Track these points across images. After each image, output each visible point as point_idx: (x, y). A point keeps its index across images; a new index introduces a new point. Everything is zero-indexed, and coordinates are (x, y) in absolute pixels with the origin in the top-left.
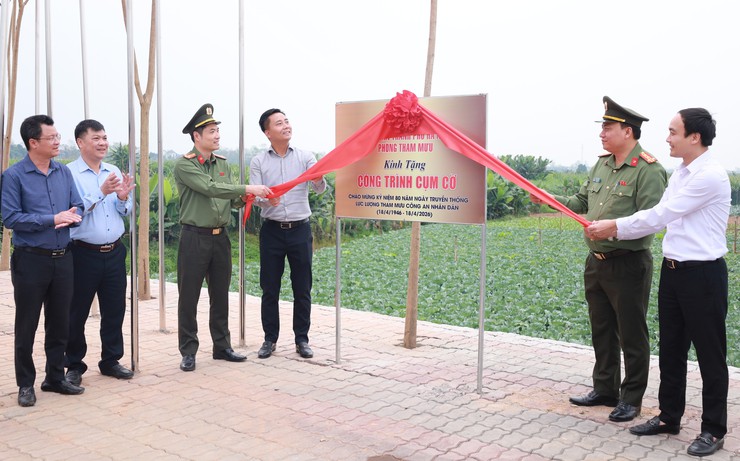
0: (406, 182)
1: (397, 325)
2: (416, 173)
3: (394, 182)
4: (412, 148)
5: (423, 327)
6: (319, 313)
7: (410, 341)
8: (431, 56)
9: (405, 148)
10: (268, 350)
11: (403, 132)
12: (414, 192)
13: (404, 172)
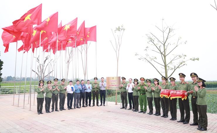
0: (113, 85)
7: (116, 104)
8: (117, 71)
9: (113, 82)
10: (101, 105)
13: (113, 84)
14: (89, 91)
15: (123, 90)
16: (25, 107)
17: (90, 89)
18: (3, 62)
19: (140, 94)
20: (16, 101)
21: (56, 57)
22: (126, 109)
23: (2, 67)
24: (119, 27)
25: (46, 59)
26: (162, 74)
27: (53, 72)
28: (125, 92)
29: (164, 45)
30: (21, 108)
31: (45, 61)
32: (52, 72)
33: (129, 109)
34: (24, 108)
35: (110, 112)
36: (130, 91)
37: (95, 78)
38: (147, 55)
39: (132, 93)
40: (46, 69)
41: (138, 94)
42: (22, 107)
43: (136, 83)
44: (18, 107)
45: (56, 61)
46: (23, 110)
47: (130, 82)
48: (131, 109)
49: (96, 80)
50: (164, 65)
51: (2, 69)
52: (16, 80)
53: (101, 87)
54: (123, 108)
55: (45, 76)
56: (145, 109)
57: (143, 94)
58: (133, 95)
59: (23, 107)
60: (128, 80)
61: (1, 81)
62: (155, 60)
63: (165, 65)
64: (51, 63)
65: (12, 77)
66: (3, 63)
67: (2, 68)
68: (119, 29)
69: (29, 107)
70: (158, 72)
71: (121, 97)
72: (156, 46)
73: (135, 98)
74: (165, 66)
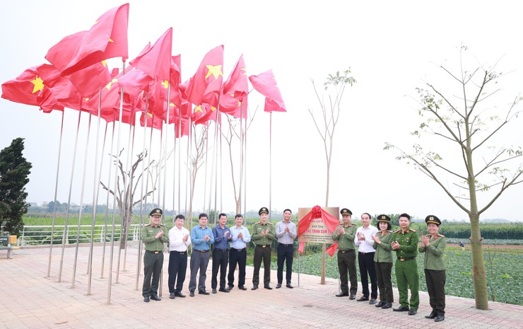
0: (318, 231)
1: (319, 278)
2: (321, 229)
3: (314, 231)
4: (319, 221)
5: (327, 279)
6: (294, 275)
7: (323, 282)
8: (328, 192)
9: (318, 222)
10: (279, 286)
11: (317, 217)
12: (320, 234)
13: (317, 229)
14: (239, 245)
15: (343, 245)
16: (76, 283)
17: (242, 239)
18: (30, 164)
19: (399, 258)
20: (55, 266)
21: (162, 155)
22: (352, 298)
23: (29, 176)
24: (338, 73)
25: (139, 161)
26: (460, 203)
27: (156, 192)
28: (351, 252)
29: (466, 119)
30: (67, 287)
31: (136, 164)
32: (152, 194)
33: (362, 300)
34: (73, 287)
35: (310, 306)
36: (364, 248)
37: (261, 210)
38: (418, 148)
39: (373, 253)
40: (137, 184)
41: (390, 257)
42: (67, 285)
43: (384, 226)
44: (60, 282)
45: (163, 164)
46: (71, 292)
47: (364, 222)
48: (365, 298)
49: (264, 216)
50: (467, 176)
51: (27, 181)
52: (69, 211)
53: (281, 236)
54: (345, 294)
55: (136, 203)
56: (413, 303)
57: (406, 260)
58: (375, 260)
59: (70, 284)
60: (360, 219)
61: (26, 212)
62: (437, 161)
63: (469, 175)
64: (150, 169)
65: (61, 203)
66: (31, 167)
67: (28, 179)
68: (336, 79)
69: (87, 283)
70: (450, 195)
71: (339, 264)
72: (445, 124)
73: (380, 269)
74: (471, 180)
